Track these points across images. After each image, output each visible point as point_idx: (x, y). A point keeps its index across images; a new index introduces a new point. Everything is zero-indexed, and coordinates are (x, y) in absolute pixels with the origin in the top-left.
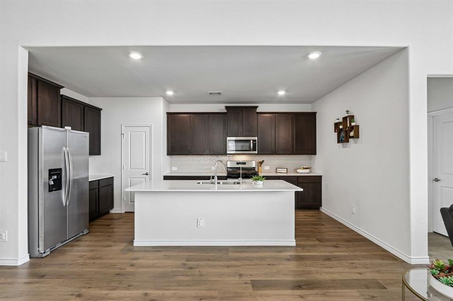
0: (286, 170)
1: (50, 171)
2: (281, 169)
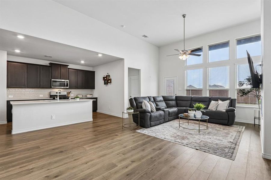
0: (82, 96)
2: (80, 96)
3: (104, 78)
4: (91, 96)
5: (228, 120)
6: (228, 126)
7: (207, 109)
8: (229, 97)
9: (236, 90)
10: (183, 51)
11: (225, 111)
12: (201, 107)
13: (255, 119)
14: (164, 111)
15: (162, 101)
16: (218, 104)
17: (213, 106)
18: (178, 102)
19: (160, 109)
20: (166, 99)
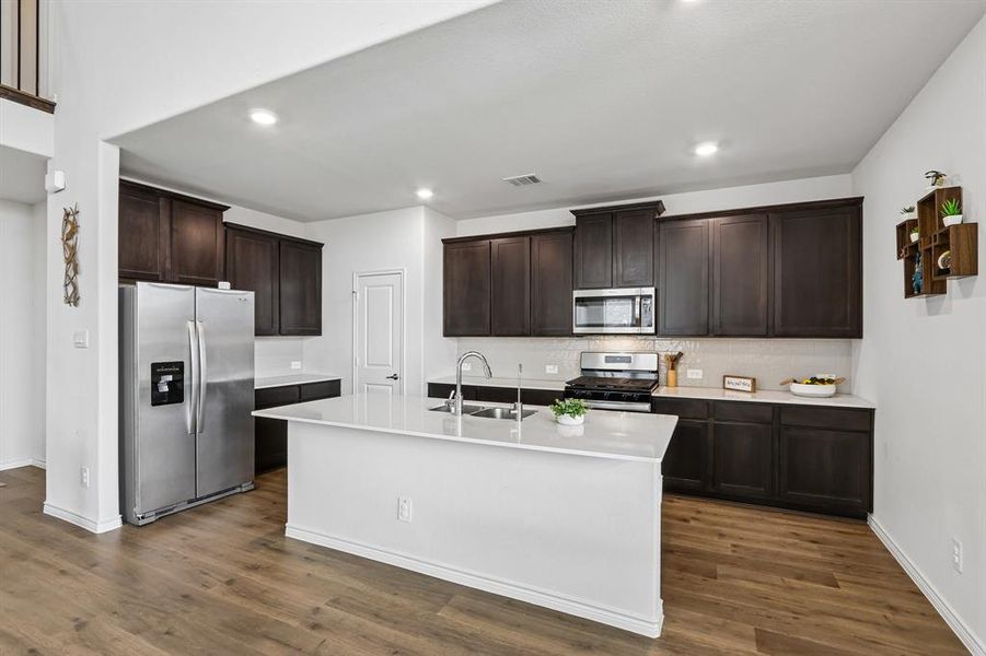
0: (749, 382)
1: (155, 366)
3: (903, 230)
4: (830, 390)
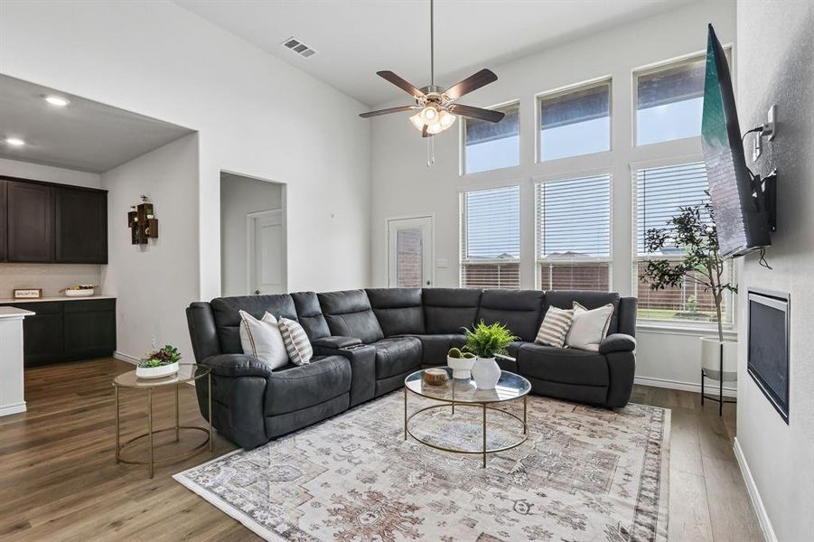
0: (37, 292)
2: (28, 291)
3: (131, 215)
4: (90, 292)
5: (610, 387)
6: (610, 409)
7: (532, 341)
8: (611, 291)
9: (634, 263)
10: (425, 90)
11: (595, 348)
12: (496, 340)
13: (703, 375)
14: (349, 356)
15: (363, 310)
16: (572, 321)
17: (554, 328)
18: (432, 311)
19: (337, 348)
20: (380, 302)
